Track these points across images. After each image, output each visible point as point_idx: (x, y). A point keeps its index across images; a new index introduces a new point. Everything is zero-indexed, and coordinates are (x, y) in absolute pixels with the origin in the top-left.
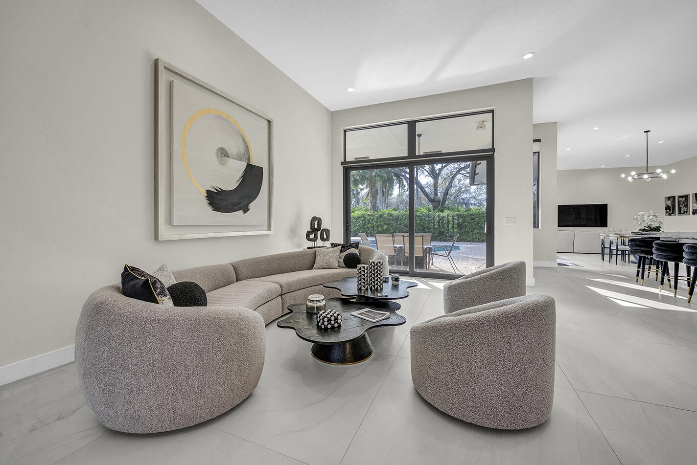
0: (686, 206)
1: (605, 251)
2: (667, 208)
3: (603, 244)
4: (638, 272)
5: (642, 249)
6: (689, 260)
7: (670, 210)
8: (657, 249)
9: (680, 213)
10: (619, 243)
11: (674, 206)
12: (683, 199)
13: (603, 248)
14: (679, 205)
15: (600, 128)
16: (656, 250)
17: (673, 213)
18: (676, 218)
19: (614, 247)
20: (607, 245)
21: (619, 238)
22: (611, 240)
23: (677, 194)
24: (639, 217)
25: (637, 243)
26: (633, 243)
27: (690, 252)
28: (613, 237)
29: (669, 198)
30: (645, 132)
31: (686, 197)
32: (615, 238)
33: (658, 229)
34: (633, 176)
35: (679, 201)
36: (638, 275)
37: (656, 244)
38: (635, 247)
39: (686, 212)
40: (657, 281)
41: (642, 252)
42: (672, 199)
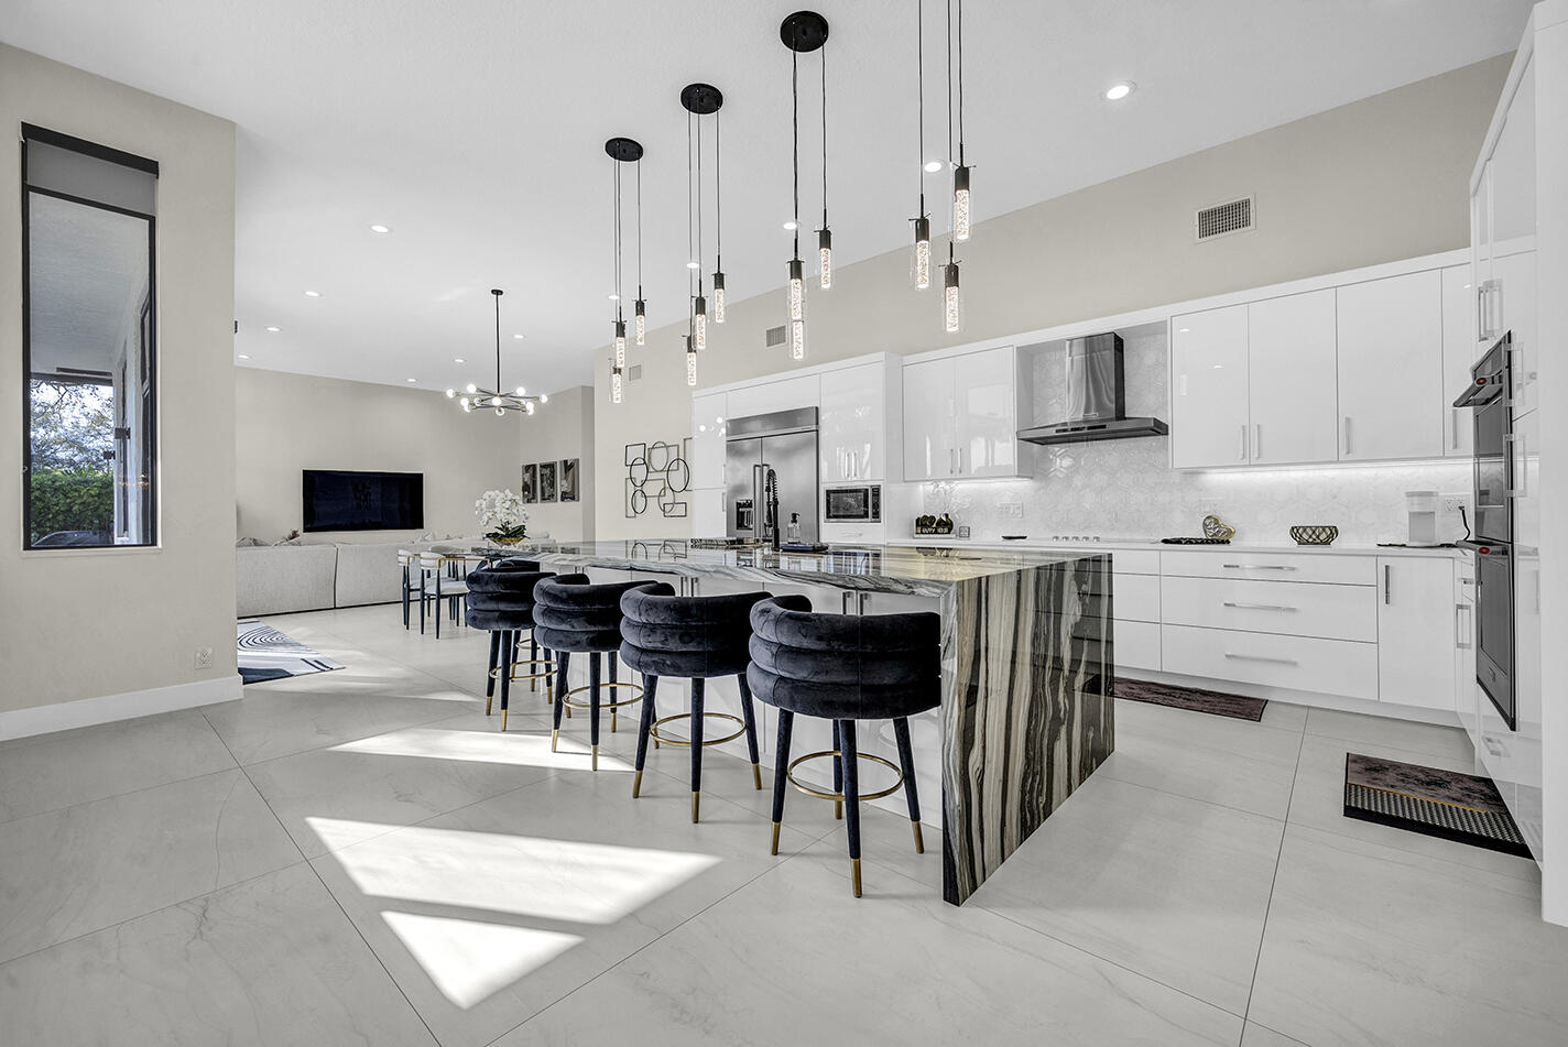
0: (552, 485)
1: (411, 597)
2: (526, 488)
3: (406, 578)
4: (492, 682)
5: (503, 607)
6: (643, 651)
7: (529, 492)
8: (548, 613)
9: (543, 499)
10: (444, 574)
11: (534, 482)
12: (547, 471)
13: (408, 590)
14: (542, 482)
15: (391, 230)
16: (543, 614)
17: (533, 498)
18: (539, 507)
19: (431, 589)
20: (415, 583)
21: (442, 562)
22: (426, 569)
23: (538, 462)
24: (484, 503)
25: (490, 588)
26: (477, 588)
27: (644, 625)
28: (429, 561)
29: (527, 468)
30: (493, 291)
31: (551, 466)
32: (432, 562)
33: (518, 533)
34: (471, 397)
35: (542, 475)
36: (490, 693)
37: (546, 593)
38: (484, 602)
39: (551, 497)
40: (533, 690)
41: (505, 617)
42: (531, 471)
